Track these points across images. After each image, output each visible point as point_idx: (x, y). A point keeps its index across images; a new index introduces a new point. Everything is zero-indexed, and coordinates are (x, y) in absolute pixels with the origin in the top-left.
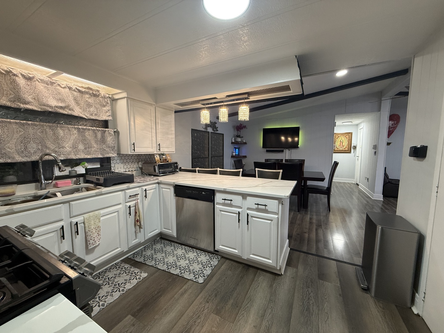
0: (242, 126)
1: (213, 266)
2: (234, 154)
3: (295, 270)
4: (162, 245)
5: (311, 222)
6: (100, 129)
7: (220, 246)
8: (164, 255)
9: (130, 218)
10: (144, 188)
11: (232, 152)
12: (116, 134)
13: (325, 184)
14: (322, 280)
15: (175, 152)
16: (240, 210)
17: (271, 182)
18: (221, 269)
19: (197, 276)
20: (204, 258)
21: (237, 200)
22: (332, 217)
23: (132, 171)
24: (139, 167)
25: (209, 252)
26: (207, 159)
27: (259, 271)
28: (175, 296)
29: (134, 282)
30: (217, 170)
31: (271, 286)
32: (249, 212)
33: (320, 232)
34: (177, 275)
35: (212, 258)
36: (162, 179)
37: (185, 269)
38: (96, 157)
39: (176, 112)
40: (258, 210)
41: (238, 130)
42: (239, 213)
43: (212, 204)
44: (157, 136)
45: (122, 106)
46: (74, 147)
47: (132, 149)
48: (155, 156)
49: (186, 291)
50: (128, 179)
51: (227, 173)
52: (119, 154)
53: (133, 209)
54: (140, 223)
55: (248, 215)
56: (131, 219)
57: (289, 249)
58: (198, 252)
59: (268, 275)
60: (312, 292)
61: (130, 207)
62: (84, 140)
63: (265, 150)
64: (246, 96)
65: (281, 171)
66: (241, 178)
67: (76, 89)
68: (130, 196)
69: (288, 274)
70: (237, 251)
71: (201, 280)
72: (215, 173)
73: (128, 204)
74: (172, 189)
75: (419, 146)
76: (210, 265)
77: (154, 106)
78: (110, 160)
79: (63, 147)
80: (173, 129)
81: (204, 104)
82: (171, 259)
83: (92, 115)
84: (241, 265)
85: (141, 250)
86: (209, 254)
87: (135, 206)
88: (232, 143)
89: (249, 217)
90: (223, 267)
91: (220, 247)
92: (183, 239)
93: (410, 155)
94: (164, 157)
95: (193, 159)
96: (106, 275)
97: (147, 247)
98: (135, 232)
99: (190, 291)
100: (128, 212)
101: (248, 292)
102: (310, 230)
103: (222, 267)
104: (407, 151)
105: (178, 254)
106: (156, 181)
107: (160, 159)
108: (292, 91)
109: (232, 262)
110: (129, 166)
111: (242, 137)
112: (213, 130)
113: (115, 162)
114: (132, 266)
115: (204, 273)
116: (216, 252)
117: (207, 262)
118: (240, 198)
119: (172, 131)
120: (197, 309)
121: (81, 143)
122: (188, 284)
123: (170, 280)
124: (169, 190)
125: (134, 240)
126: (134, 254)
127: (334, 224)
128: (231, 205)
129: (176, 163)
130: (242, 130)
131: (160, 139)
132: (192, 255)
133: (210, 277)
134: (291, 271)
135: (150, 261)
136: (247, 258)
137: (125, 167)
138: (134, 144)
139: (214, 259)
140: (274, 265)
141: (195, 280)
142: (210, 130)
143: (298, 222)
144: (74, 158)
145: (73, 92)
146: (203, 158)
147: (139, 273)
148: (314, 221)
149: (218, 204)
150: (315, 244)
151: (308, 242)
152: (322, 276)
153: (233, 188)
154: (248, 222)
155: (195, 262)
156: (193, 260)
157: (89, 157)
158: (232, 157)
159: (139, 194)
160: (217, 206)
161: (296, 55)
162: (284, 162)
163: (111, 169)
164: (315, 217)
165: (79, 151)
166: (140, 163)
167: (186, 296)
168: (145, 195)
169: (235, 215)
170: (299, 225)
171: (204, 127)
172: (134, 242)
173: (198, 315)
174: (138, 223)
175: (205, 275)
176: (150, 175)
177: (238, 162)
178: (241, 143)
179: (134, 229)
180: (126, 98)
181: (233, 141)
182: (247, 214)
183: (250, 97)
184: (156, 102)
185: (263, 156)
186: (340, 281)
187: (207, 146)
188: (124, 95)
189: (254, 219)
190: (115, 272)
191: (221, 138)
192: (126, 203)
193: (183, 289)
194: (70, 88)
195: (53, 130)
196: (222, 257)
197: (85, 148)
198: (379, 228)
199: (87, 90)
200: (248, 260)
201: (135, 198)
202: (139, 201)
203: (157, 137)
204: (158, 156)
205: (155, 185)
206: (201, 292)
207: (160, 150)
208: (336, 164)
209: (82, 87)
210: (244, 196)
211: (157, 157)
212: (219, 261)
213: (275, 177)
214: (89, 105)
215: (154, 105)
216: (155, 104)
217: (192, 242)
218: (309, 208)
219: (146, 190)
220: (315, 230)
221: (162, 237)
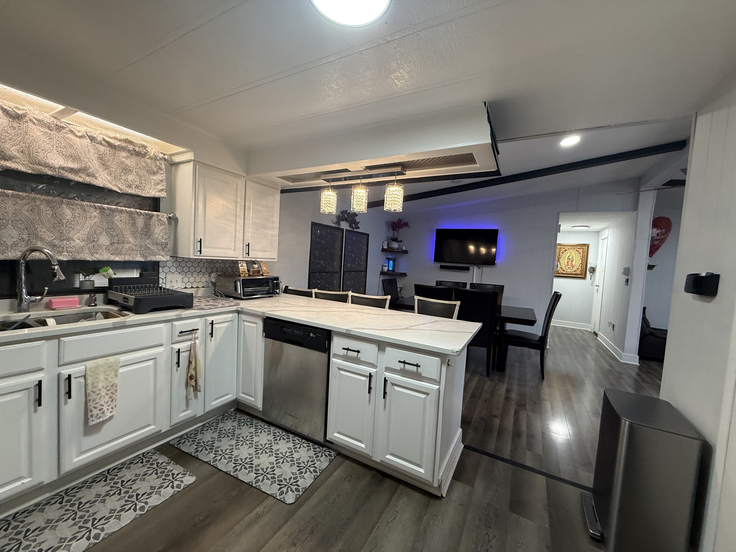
0: (402, 223)
1: (318, 470)
2: (386, 269)
3: (468, 488)
4: (236, 424)
5: (507, 398)
6: (142, 211)
7: (336, 434)
8: (234, 442)
9: (179, 371)
10: (210, 319)
11: (383, 266)
12: (173, 222)
13: (536, 330)
14: (517, 514)
15: (276, 260)
16: (373, 370)
17: (436, 321)
18: (332, 478)
19: (284, 490)
20: (304, 453)
21: (369, 351)
22: (545, 389)
23: (198, 287)
24: (212, 282)
25: (315, 442)
26: (337, 276)
27: (401, 486)
28: (236, 527)
29: (168, 492)
30: (347, 296)
31: (419, 520)
32: (388, 375)
33: (523, 415)
34: (249, 485)
35: (320, 455)
36: (245, 305)
37: (265, 474)
38: (131, 259)
39: (283, 191)
40: (404, 373)
41: (394, 229)
42: (370, 376)
43: (326, 355)
44: (245, 230)
45: (185, 174)
46: (91, 239)
47: (197, 249)
48: (240, 265)
49: (258, 517)
50: (183, 302)
51: (363, 300)
52: (175, 257)
53: (184, 356)
54: (196, 381)
55: (385, 381)
56: (180, 375)
57: (463, 446)
58: (297, 441)
59: (417, 495)
60: (495, 536)
61: (179, 352)
62: (111, 229)
63: (438, 265)
64: (399, 169)
65: (458, 303)
66: (387, 311)
67: (104, 140)
68: (181, 332)
69: (455, 495)
70: (363, 446)
71: (290, 498)
72: (343, 299)
73: (176, 347)
74: (260, 324)
75: (704, 274)
76: (312, 469)
77: (244, 179)
78: (159, 266)
79: (68, 239)
80: (276, 219)
81: (327, 180)
82: (244, 452)
83: (130, 186)
84: (370, 472)
85: (195, 430)
86: (316, 446)
87: (190, 350)
88: (383, 250)
89: (389, 385)
90: (336, 474)
91: (334, 435)
92: (274, 416)
93: (687, 290)
94: (256, 266)
95: (313, 272)
96: (120, 475)
97: (208, 425)
98: (187, 397)
99: (265, 519)
100: (175, 361)
101: (373, 528)
102: (505, 411)
103: (334, 475)
104: (681, 281)
105: (260, 442)
106: (235, 308)
107: (248, 271)
108: (478, 165)
109: (355, 465)
110: (192, 279)
111: (401, 241)
112: (350, 226)
113: (166, 269)
114: (172, 460)
115: (298, 483)
116: (327, 445)
117: (308, 462)
118: (373, 348)
119: (273, 222)
121: (104, 233)
122: (265, 504)
123: (234, 494)
124: (254, 325)
125: (184, 411)
126: (181, 437)
127: (548, 405)
128: (357, 361)
129: (277, 279)
130: (401, 230)
131: (250, 234)
132: (284, 446)
133: (309, 491)
134: (461, 489)
135: (207, 452)
136: (381, 461)
137: (186, 280)
138: (201, 241)
139: (322, 456)
140: (428, 478)
141: (278, 498)
142: (345, 226)
143: (485, 395)
144: (89, 259)
145: (97, 145)
146: (329, 272)
147: (180, 476)
148: (514, 396)
149: (336, 356)
150: (510, 440)
151: (498, 435)
152: (517, 505)
153: (363, 329)
154: (385, 393)
155: (287, 461)
156: (284, 457)
157: (117, 259)
158: (382, 273)
159: (198, 329)
160: (333, 360)
161: (485, 101)
162: (468, 287)
163: (158, 283)
164: (515, 388)
165: (100, 246)
166: (213, 275)
167: (256, 528)
168: (210, 332)
169: (364, 379)
170: (486, 401)
171: (335, 220)
172: (184, 415)
174: (192, 381)
175: (300, 488)
176: (228, 296)
177: (390, 283)
178: (398, 252)
179: (185, 392)
180: (192, 162)
181: (385, 247)
182: (385, 378)
183: (407, 172)
184: (247, 173)
185: (434, 275)
186: (550, 516)
187: (337, 252)
188: (190, 156)
189: (396, 388)
190: (138, 469)
191: (364, 241)
192: (172, 344)
193: (253, 513)
194: (92, 139)
195: (52, 208)
196: (339, 454)
197: (112, 244)
198: (625, 424)
199: (124, 145)
200: (383, 464)
201: (190, 337)
202: (197, 341)
203: (245, 232)
204: (245, 265)
205: (231, 315)
206: (286, 522)
207: (248, 254)
208: (557, 297)
209: (115, 138)
210: (382, 345)
211: (242, 266)
212: (330, 462)
213: (447, 313)
214: (126, 170)
215: (244, 177)
216: (245, 175)
217: (289, 422)
218: (507, 371)
219: (212, 323)
220: (513, 413)
221: (239, 409)
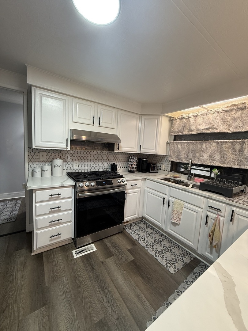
29: (164, 263)
46: (211, 157)
53: (210, 220)
61: (207, 216)
62: (221, 152)
68: (211, 207)
79: (202, 156)
83: (236, 128)
96: (175, 248)
99: (140, 305)
114: (187, 264)
120: (116, 303)
121: (218, 153)
123: (160, 291)
125: (209, 253)
145: (220, 114)
147: (174, 266)
157: (222, 166)
173: (110, 301)
190: (178, 252)
194: (218, 112)
197: (221, 158)
199: (232, 108)
201: (216, 212)
202: (221, 218)
209: (228, 107)
214: (235, 120)
219: (233, 212)
